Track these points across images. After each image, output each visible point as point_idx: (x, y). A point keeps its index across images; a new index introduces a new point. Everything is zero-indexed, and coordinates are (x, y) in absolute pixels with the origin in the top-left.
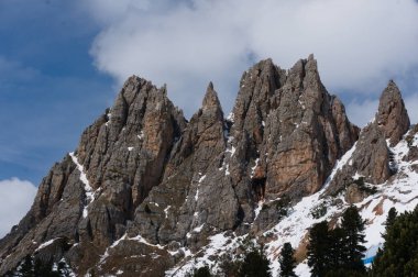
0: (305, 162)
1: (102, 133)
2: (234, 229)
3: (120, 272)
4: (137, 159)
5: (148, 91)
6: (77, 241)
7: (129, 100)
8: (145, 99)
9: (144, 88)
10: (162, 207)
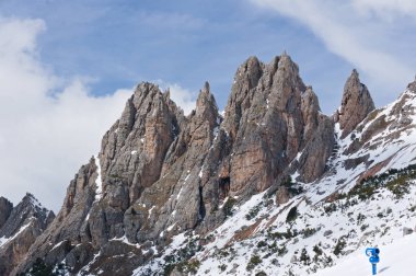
0: (258, 162)
1: (111, 140)
2: (194, 228)
3: (101, 272)
4: (137, 163)
5: (153, 96)
6: (80, 242)
7: (137, 106)
8: (150, 104)
9: (151, 93)
10: (148, 207)
